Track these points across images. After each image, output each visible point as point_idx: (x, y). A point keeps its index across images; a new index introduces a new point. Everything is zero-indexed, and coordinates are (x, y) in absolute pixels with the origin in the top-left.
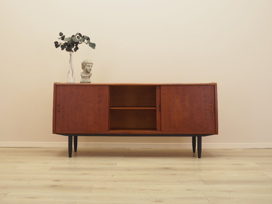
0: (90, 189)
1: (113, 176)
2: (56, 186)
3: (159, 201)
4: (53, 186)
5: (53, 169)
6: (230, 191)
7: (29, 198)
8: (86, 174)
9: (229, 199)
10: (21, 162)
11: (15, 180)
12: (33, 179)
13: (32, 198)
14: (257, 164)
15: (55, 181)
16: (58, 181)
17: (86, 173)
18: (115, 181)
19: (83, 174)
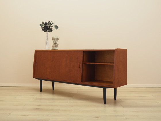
0: (58, 110)
1: (71, 103)
3: (98, 118)
4: (37, 109)
5: (36, 99)
6: (138, 112)
9: (138, 116)
10: (19, 95)
11: (15, 105)
12: (26, 105)
13: (25, 116)
14: (153, 96)
15: (38, 106)
16: (40, 106)
17: (55, 101)
18: (72, 106)
19: (54, 102)
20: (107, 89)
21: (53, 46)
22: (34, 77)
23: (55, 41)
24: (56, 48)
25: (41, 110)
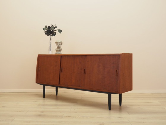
0: (62, 117)
1: (75, 109)
2: (41, 115)
3: (102, 124)
4: (40, 115)
5: (39, 105)
7: (26, 122)
8: (59, 108)
9: (143, 123)
10: (21, 101)
11: (17, 111)
12: (28, 111)
13: (27, 122)
14: (160, 102)
15: (41, 112)
16: (43, 112)
18: (76, 112)
19: (57, 108)
20: (112, 95)
21: (56, 51)
22: (37, 82)
23: (59, 45)
24: (60, 53)
25: (44, 116)
